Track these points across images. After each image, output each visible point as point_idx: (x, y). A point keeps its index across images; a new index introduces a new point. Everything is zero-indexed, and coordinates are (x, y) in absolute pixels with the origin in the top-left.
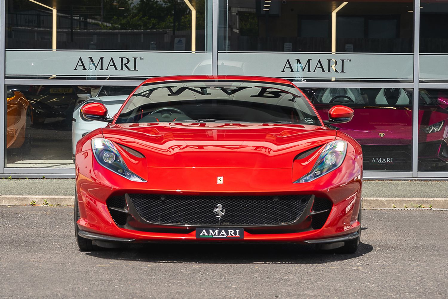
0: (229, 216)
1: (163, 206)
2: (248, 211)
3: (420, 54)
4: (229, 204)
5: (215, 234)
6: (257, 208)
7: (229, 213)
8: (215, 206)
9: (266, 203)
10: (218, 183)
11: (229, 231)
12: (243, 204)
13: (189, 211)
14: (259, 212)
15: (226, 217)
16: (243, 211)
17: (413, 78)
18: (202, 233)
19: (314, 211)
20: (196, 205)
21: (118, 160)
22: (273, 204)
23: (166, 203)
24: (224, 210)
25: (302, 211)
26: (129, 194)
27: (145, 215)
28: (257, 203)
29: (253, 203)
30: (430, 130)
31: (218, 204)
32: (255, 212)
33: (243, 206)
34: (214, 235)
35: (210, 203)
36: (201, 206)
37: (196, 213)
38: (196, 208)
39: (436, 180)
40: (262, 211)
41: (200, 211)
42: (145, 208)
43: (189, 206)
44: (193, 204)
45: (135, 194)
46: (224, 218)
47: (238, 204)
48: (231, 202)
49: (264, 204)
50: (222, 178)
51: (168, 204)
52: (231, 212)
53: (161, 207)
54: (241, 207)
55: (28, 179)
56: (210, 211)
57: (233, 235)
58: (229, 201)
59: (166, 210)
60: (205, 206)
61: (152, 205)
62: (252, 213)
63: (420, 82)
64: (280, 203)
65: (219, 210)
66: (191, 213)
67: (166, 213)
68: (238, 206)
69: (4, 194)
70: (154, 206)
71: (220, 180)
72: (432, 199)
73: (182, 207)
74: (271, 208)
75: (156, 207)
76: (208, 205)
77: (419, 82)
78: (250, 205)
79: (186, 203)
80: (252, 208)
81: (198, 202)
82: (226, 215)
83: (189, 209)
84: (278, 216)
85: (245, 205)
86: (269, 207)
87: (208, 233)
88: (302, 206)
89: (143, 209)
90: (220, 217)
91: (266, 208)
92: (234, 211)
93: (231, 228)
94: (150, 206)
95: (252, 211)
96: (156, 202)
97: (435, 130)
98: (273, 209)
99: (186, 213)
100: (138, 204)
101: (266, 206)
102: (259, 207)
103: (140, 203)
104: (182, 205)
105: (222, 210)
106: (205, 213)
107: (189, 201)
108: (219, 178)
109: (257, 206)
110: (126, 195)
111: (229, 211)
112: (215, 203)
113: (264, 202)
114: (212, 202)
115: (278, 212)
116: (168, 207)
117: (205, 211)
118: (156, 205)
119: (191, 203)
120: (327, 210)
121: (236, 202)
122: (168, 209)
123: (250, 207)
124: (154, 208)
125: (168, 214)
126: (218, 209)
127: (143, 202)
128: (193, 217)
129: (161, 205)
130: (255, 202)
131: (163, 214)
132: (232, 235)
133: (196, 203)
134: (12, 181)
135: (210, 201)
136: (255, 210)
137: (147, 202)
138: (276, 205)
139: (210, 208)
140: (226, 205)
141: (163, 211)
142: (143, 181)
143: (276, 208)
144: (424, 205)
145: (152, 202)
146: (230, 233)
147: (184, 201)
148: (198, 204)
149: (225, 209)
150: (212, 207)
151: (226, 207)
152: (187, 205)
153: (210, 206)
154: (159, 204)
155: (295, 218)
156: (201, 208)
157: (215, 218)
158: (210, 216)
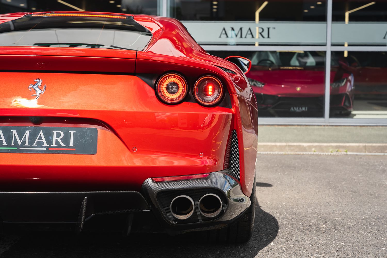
3: (332, 23)
17: (326, 42)
63: (332, 45)
72: (347, 144)
144: (341, 150)
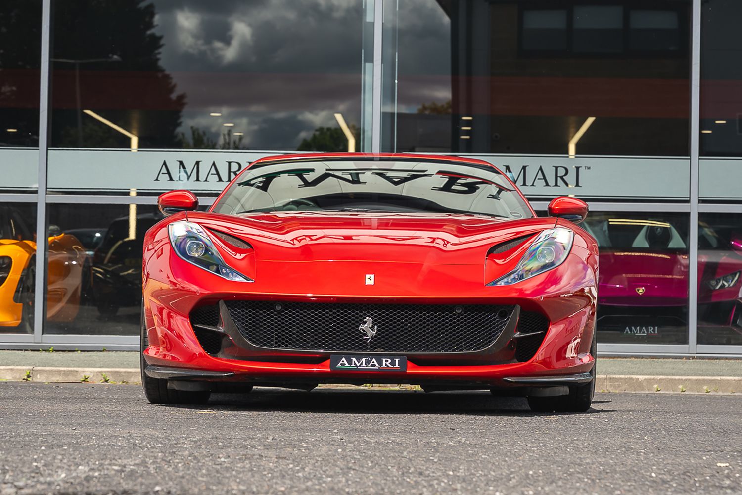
0: (383, 337)
1: (279, 321)
2: (413, 329)
3: (699, 159)
4: (384, 317)
5: (362, 364)
6: (428, 325)
7: (383, 333)
8: (361, 320)
9: (443, 317)
10: (366, 284)
11: (384, 360)
12: (406, 317)
13: (320, 329)
14: (432, 331)
15: (379, 339)
16: (406, 329)
17: (689, 196)
18: (341, 362)
19: (519, 333)
20: (331, 319)
21: (210, 253)
22: (454, 319)
23: (283, 315)
24: (376, 327)
25: (501, 331)
26: (225, 302)
27: (250, 335)
28: (428, 317)
29: (421, 317)
30: (717, 284)
31: (367, 317)
32: (424, 331)
33: (406, 321)
34: (360, 366)
35: (353, 316)
36: (338, 319)
37: (331, 331)
38: (331, 323)
39: (726, 358)
40: (435, 329)
41: (338, 328)
42: (250, 324)
43: (320, 321)
44: (327, 317)
45: (236, 301)
46: (375, 341)
47: (398, 317)
48: (387, 315)
49: (439, 319)
50: (372, 276)
51: (287, 317)
52: (387, 331)
53: (276, 323)
54: (402, 323)
55: (79, 352)
56: (353, 328)
57: (390, 366)
58: (384, 313)
59: (283, 327)
60: (346, 320)
61: (261, 318)
62: (421, 333)
63: (701, 202)
64: (466, 317)
65: (368, 327)
66: (323, 331)
67: (283, 331)
68: (398, 321)
69: (39, 366)
70: (265, 320)
71: (370, 280)
72: (719, 378)
73: (309, 322)
74: (450, 325)
75: (268, 322)
76: (350, 318)
77: (699, 203)
78: (417, 319)
79: (316, 315)
80: (421, 325)
81: (335, 313)
82: (379, 335)
83: (320, 325)
84: (461, 339)
85: (410, 319)
86: (447, 323)
87: (350, 362)
88: (500, 324)
89: (247, 325)
90: (370, 338)
91: (443, 325)
92: (391, 329)
93: (386, 356)
94: (258, 320)
95: (421, 329)
96: (268, 315)
97: (725, 285)
98: (454, 327)
99: (316, 331)
100: (239, 317)
101: (443, 321)
102: (432, 323)
103: (243, 315)
104: (309, 318)
105: (372, 327)
106: (346, 332)
107: (320, 313)
108: (368, 276)
109: (428, 321)
110: (221, 302)
111: (383, 329)
112: (361, 316)
113: (439, 315)
114: (357, 314)
115: (461, 331)
116: (287, 321)
117: (346, 328)
118: (268, 318)
119: (324, 315)
120: (540, 332)
121: (395, 315)
122: (287, 325)
123: (417, 323)
124: (265, 324)
125: (287, 333)
126: (366, 325)
127: (247, 313)
128: (327, 337)
129: (276, 319)
130: (425, 315)
131: (280, 333)
132: (388, 366)
133: (331, 315)
134: (55, 354)
135: (353, 312)
136: (424, 327)
137: (254, 314)
138: (458, 321)
139: (353, 324)
140: (380, 319)
141: (279, 329)
142: (247, 280)
143: (458, 325)
145: (261, 314)
146: (384, 363)
147: (312, 312)
148: (335, 317)
149: (377, 325)
150: (357, 322)
151: (379, 323)
152: (316, 319)
153: (353, 320)
154: (272, 317)
155: (490, 342)
156: (338, 324)
157: (361, 340)
158: (353, 336)
